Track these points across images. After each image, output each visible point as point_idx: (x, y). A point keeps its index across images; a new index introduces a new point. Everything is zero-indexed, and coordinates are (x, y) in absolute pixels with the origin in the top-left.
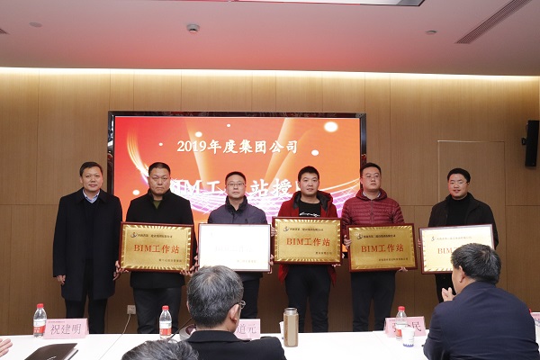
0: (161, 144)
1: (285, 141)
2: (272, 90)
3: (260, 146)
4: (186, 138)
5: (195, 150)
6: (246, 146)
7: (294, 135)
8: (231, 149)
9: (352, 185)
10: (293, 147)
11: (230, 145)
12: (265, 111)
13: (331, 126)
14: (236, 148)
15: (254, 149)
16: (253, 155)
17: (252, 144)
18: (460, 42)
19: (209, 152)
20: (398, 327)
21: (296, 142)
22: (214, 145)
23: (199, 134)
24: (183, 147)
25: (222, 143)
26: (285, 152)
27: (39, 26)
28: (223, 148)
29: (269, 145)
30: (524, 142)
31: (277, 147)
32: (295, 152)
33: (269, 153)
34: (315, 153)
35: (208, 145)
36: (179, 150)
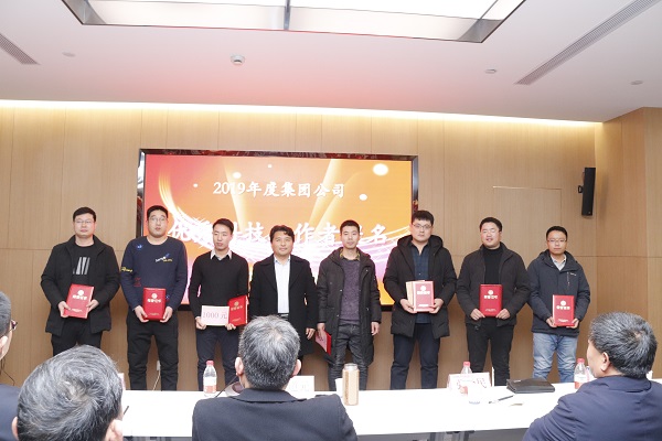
0: (196, 185)
1: (331, 184)
4: (224, 179)
5: (233, 192)
6: (288, 189)
7: (342, 179)
8: (272, 192)
10: (339, 190)
11: (271, 187)
13: (381, 168)
14: (277, 191)
15: (297, 192)
16: (296, 199)
17: (295, 187)
18: (520, 82)
19: (248, 196)
21: (342, 185)
22: (254, 187)
23: (237, 175)
24: (219, 186)
25: (263, 186)
26: (331, 196)
27: (72, 55)
28: (263, 191)
29: (313, 188)
30: (582, 190)
31: (323, 190)
32: (341, 195)
33: (313, 198)
34: (363, 197)
35: (247, 187)
36: (215, 192)
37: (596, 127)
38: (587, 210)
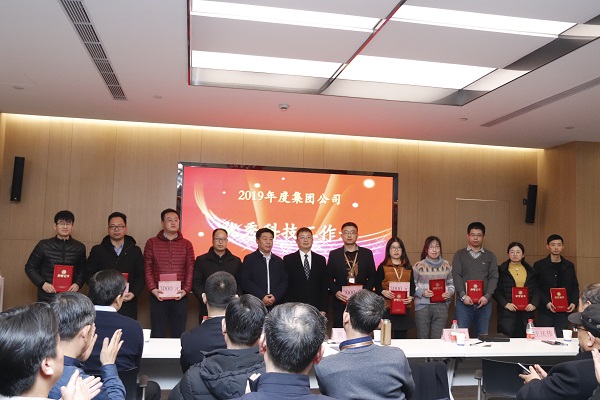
0: (224, 193)
1: (330, 194)
2: (321, 150)
3: (310, 197)
4: (246, 189)
5: (254, 199)
6: (297, 197)
7: (338, 190)
8: (285, 200)
9: (385, 233)
10: (337, 199)
11: (284, 196)
12: (316, 168)
13: (369, 183)
14: (289, 198)
15: (304, 200)
16: (304, 206)
17: (303, 196)
19: (266, 202)
20: (453, 334)
21: (339, 196)
22: (271, 195)
23: (257, 185)
24: (243, 196)
25: (278, 194)
26: (330, 203)
28: (278, 198)
29: (317, 197)
30: (526, 202)
31: (324, 199)
32: (338, 203)
33: (317, 204)
34: (355, 205)
35: (265, 195)
36: (240, 198)
37: (539, 152)
38: (530, 218)
